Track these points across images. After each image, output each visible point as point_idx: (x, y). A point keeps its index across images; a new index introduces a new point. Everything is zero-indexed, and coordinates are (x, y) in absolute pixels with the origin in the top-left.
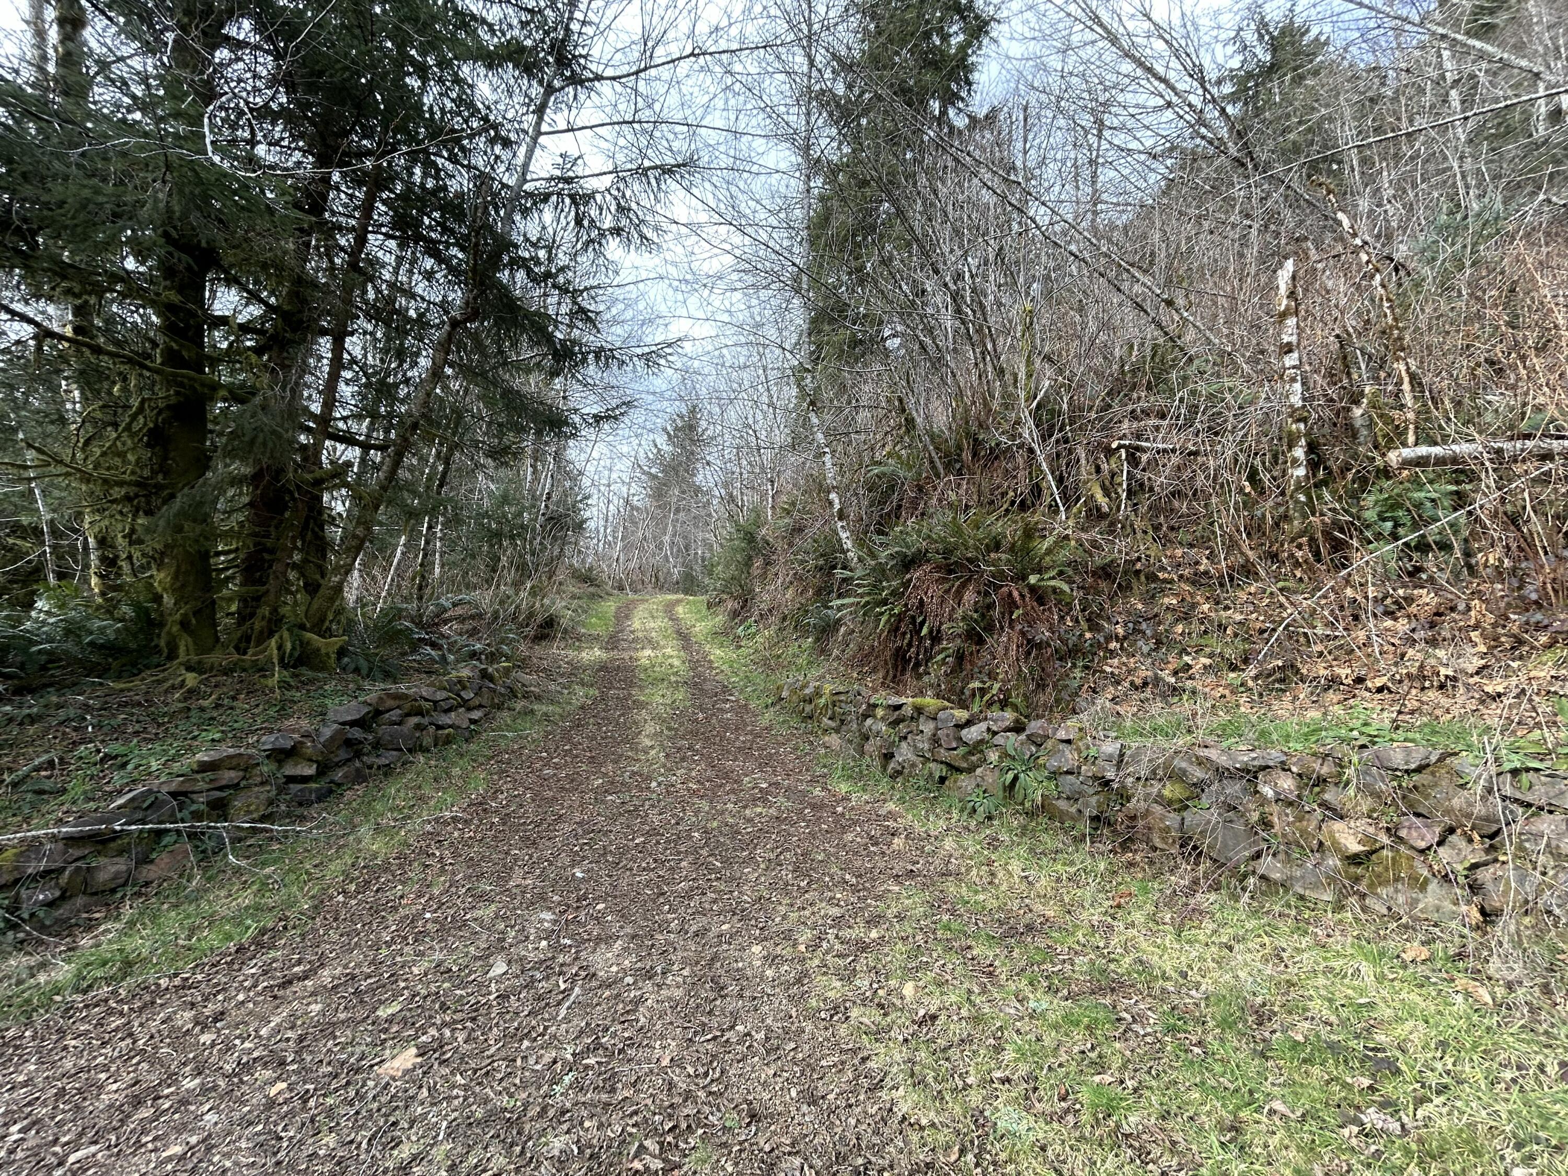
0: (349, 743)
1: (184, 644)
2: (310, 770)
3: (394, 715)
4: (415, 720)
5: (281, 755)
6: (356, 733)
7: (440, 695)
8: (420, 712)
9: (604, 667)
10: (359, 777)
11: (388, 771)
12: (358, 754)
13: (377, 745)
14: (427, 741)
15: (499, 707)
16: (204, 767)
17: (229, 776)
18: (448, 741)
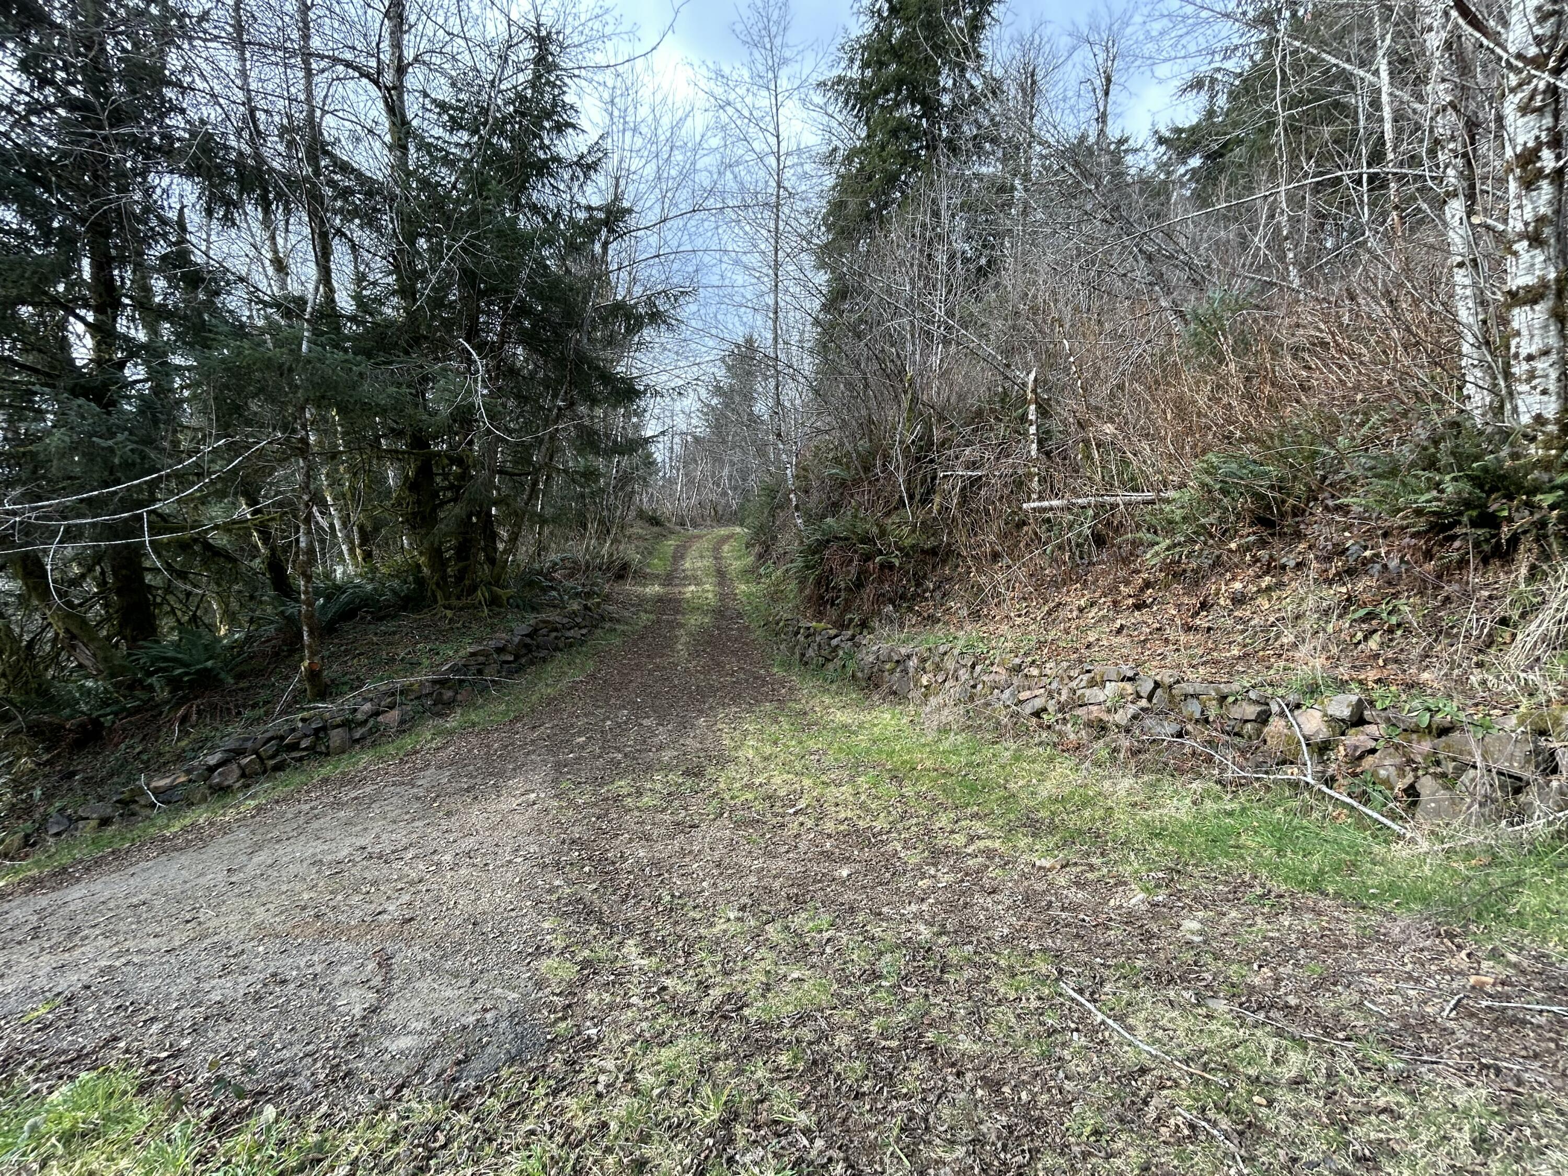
0: (526, 646)
1: (439, 594)
2: (511, 658)
3: (544, 631)
4: (554, 634)
5: (500, 650)
6: (528, 640)
7: (565, 621)
8: (556, 630)
9: (660, 599)
10: (532, 663)
11: (544, 660)
12: (530, 651)
13: (538, 647)
14: (561, 645)
15: (596, 627)
16: (473, 654)
17: (481, 659)
18: (571, 645)
